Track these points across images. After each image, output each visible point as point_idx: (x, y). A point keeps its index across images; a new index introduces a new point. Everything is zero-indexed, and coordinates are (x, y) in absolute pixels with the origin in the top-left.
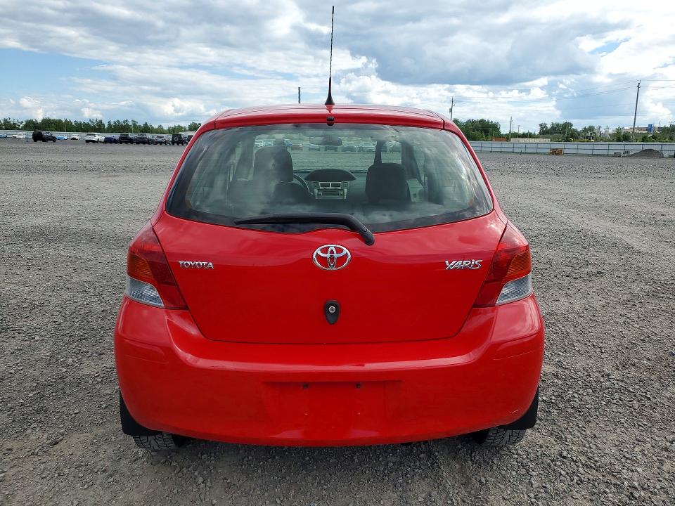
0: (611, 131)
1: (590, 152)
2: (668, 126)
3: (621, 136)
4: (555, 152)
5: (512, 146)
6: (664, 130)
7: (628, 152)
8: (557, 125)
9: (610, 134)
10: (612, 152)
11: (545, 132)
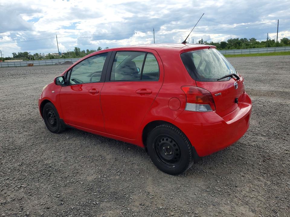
0: (45, 55)
1: (45, 64)
2: (66, 52)
3: (51, 57)
4: (30, 65)
5: (7, 64)
6: (65, 54)
7: (60, 63)
8: (21, 53)
9: (45, 56)
10: (54, 64)
11: (16, 57)
